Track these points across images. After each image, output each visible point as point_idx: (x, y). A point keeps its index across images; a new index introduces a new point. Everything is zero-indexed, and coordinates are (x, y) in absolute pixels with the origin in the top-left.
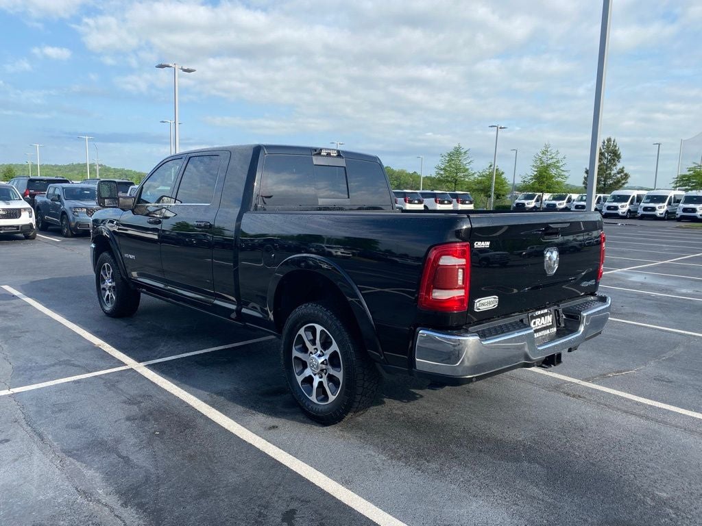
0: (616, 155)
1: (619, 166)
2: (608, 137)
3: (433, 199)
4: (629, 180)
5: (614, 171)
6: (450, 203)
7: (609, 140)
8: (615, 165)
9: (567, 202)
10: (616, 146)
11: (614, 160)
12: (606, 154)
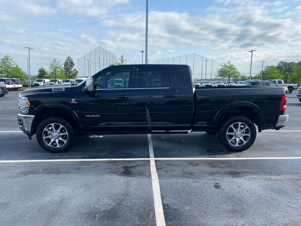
0: (72, 64)
1: (74, 68)
2: (69, 56)
3: (3, 82)
4: (78, 74)
5: (72, 70)
6: (12, 84)
7: (69, 57)
8: (73, 68)
9: (58, 83)
10: (72, 60)
11: (72, 65)
12: (69, 63)
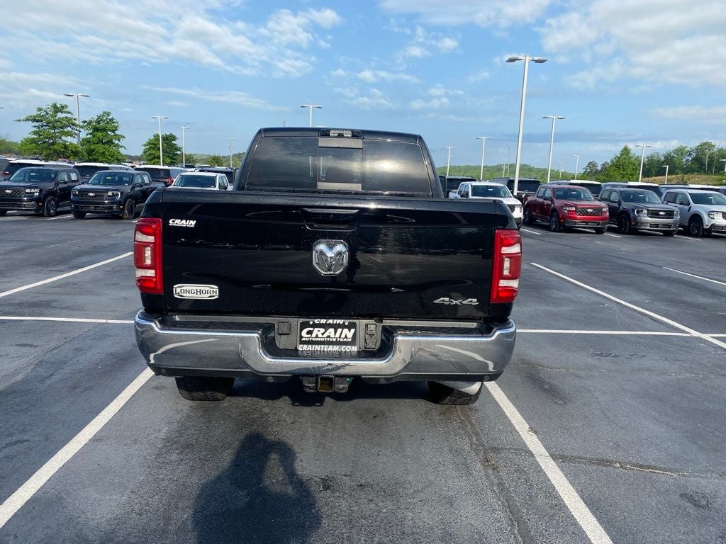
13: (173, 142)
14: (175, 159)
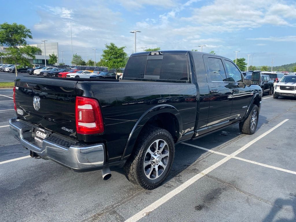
13: (244, 61)
14: (244, 69)
